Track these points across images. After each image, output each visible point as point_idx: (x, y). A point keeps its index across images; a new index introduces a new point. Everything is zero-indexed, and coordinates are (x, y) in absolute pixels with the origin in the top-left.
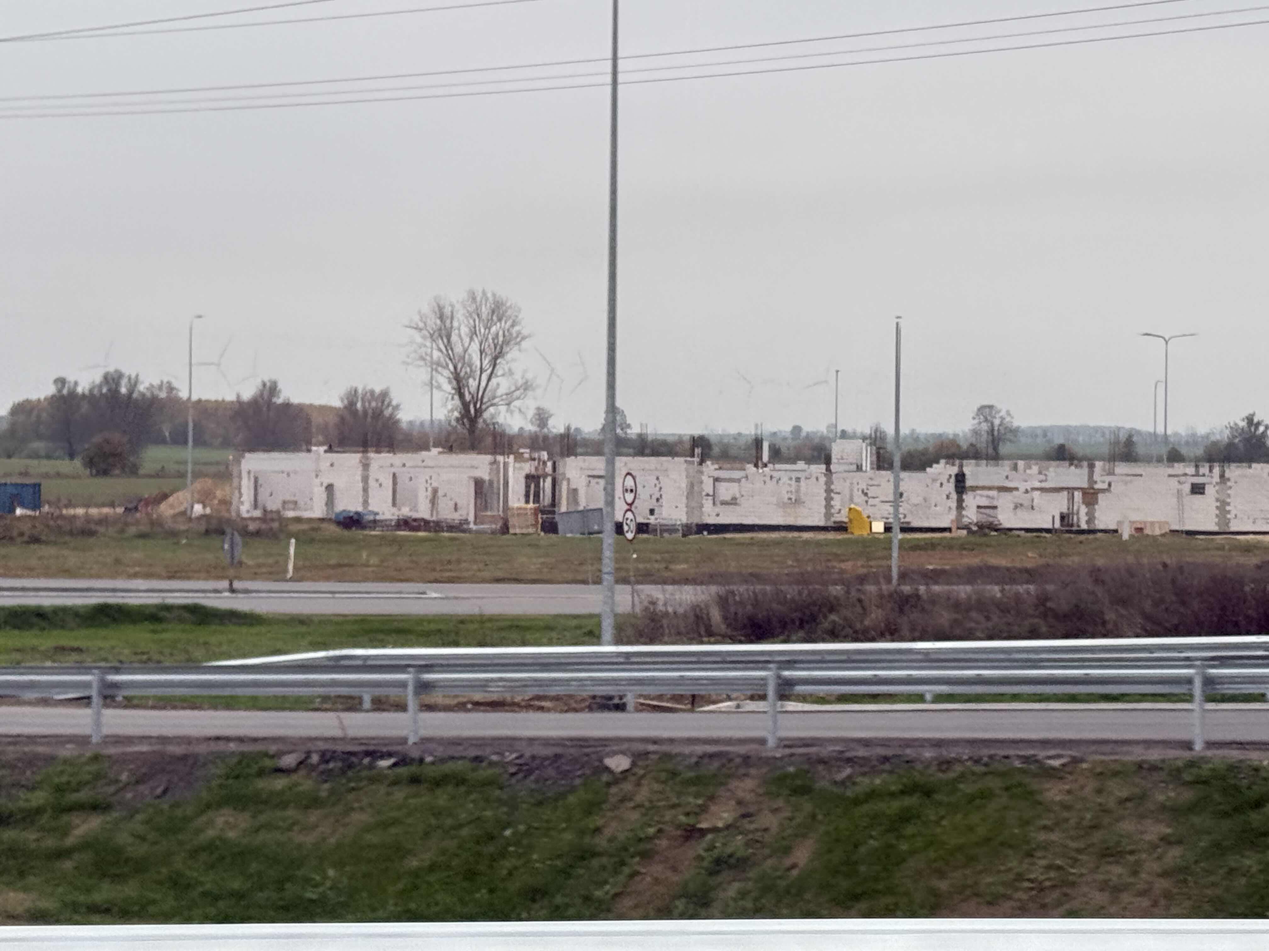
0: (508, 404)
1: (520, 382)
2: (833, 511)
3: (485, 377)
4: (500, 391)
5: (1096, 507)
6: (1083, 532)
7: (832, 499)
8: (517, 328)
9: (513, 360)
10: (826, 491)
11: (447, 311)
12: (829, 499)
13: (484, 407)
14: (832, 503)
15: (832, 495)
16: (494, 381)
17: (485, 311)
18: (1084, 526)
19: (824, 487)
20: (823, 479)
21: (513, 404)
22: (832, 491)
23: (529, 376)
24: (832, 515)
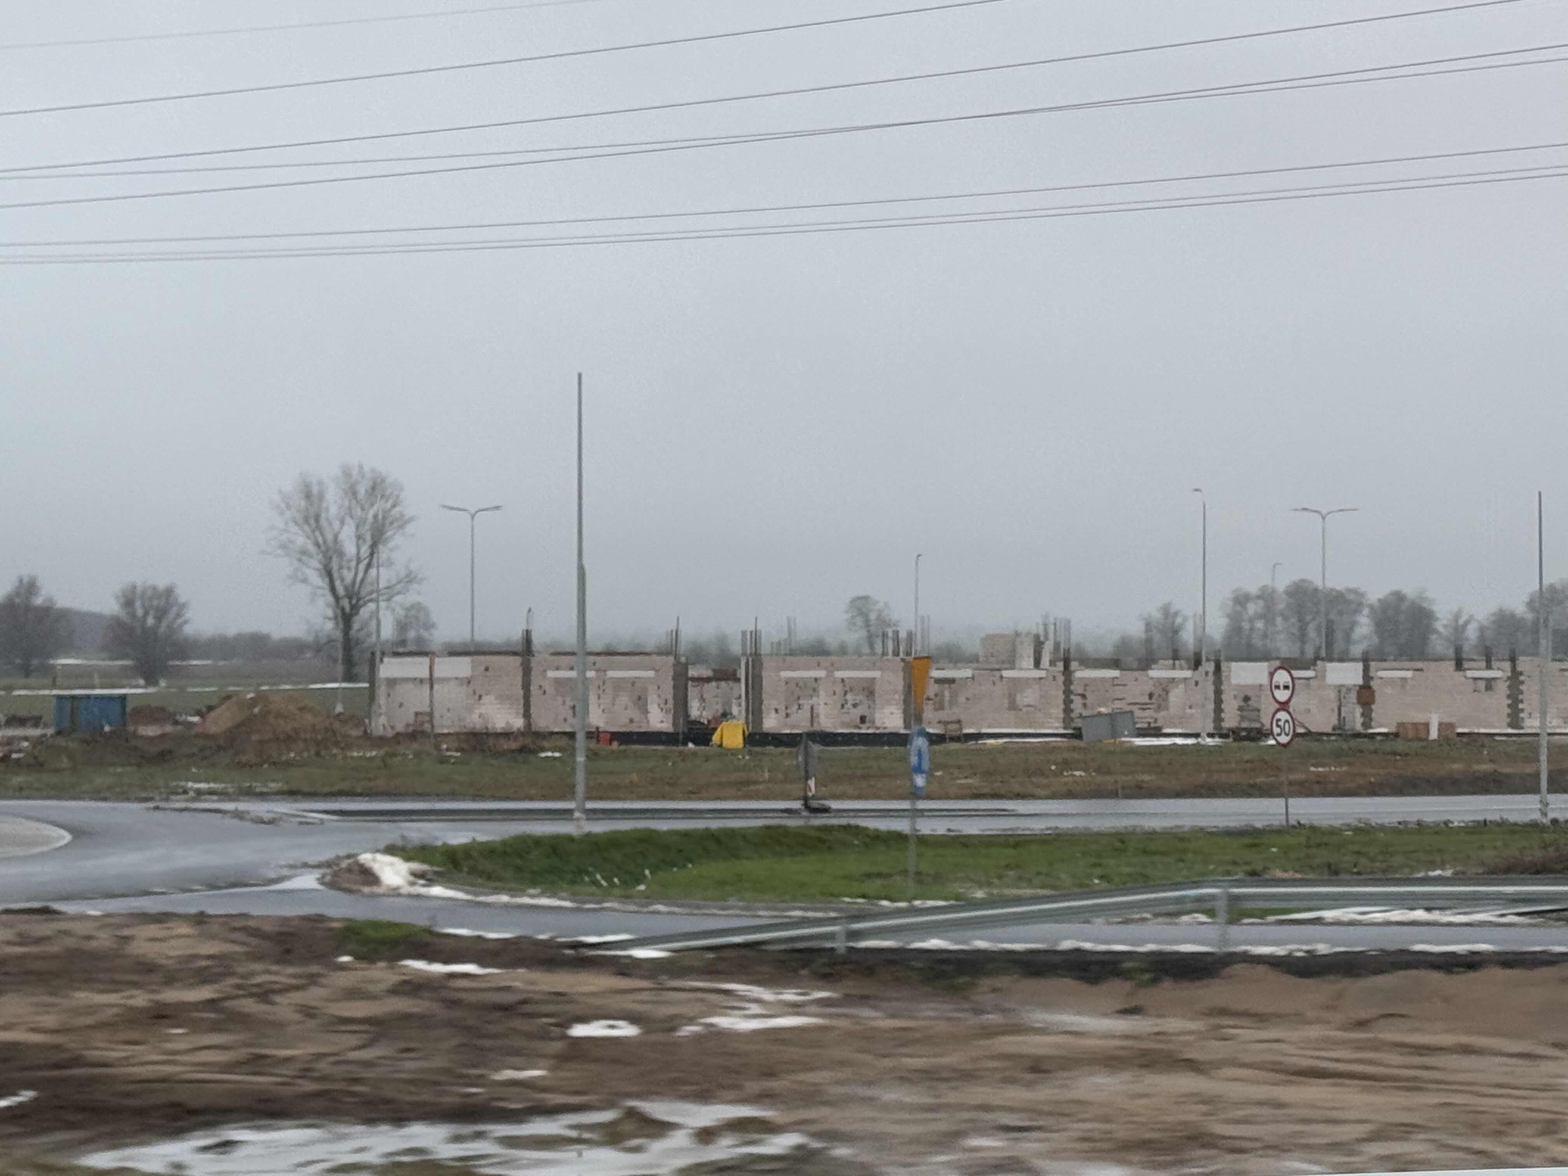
0: (389, 600)
1: (403, 573)
2: (1072, 715)
3: (362, 567)
4: (382, 584)
5: (1373, 707)
6: (1358, 735)
7: (1072, 701)
8: (397, 509)
9: (397, 547)
10: (1064, 692)
11: (315, 490)
12: (1068, 702)
13: (361, 602)
14: (1072, 706)
15: (1072, 697)
16: (373, 572)
17: (362, 490)
18: (1359, 728)
19: (1063, 687)
20: (1061, 679)
21: (394, 599)
22: (1071, 692)
23: (413, 567)
24: (1072, 719)
